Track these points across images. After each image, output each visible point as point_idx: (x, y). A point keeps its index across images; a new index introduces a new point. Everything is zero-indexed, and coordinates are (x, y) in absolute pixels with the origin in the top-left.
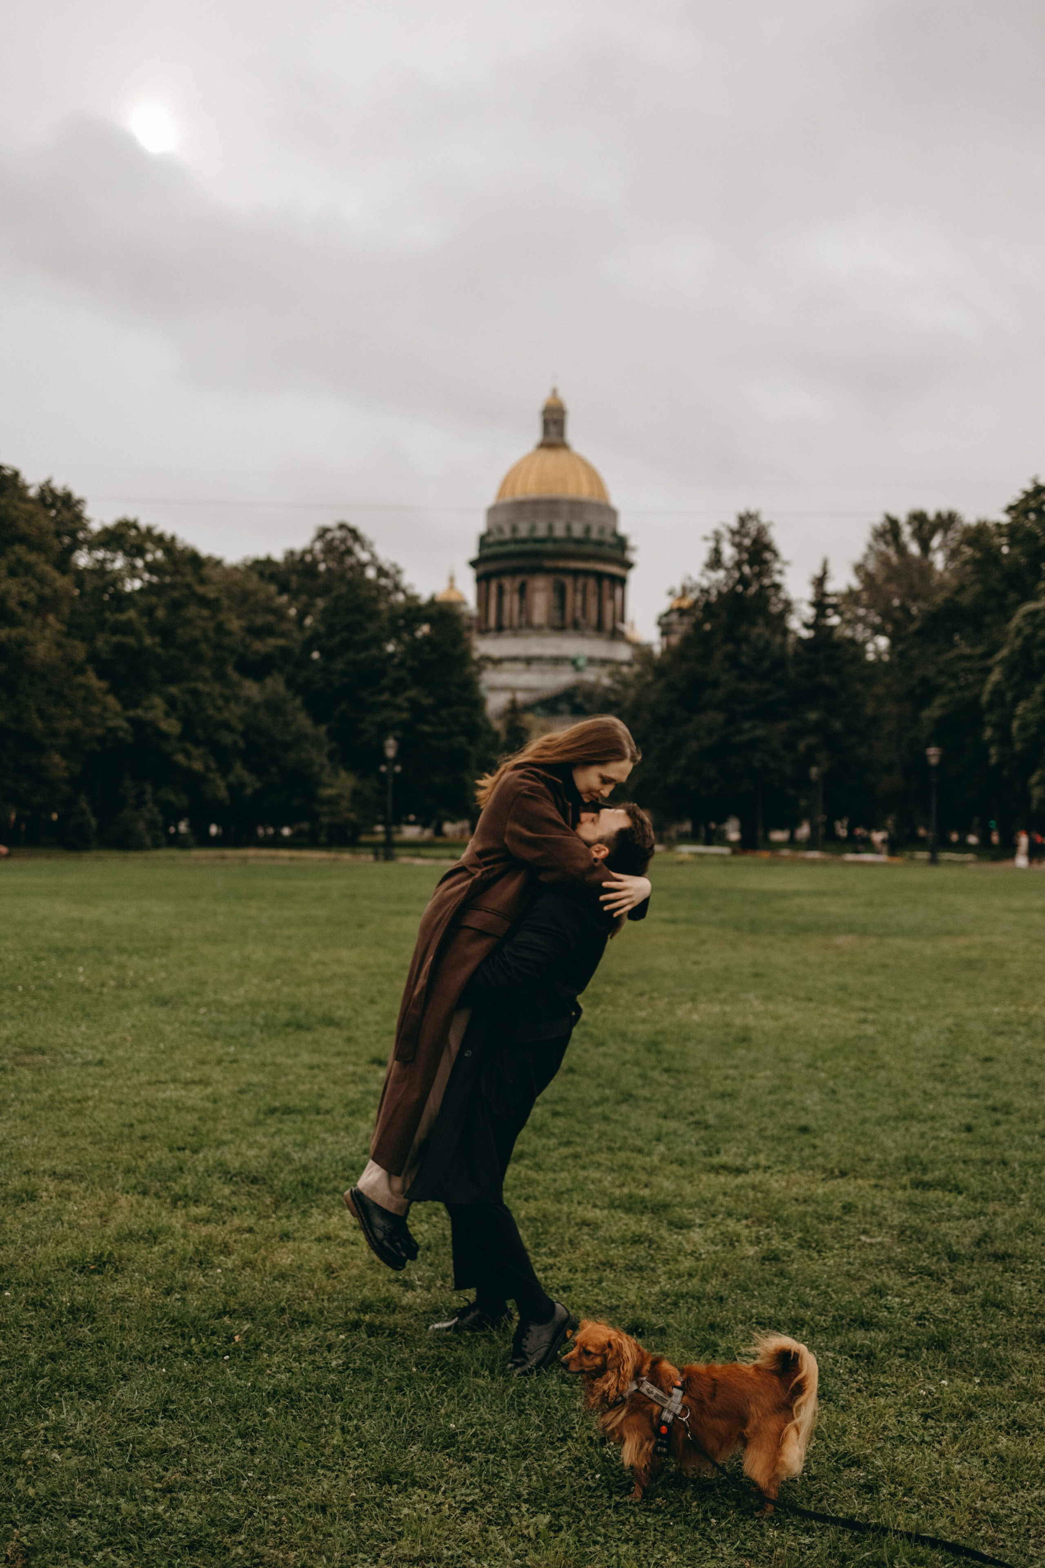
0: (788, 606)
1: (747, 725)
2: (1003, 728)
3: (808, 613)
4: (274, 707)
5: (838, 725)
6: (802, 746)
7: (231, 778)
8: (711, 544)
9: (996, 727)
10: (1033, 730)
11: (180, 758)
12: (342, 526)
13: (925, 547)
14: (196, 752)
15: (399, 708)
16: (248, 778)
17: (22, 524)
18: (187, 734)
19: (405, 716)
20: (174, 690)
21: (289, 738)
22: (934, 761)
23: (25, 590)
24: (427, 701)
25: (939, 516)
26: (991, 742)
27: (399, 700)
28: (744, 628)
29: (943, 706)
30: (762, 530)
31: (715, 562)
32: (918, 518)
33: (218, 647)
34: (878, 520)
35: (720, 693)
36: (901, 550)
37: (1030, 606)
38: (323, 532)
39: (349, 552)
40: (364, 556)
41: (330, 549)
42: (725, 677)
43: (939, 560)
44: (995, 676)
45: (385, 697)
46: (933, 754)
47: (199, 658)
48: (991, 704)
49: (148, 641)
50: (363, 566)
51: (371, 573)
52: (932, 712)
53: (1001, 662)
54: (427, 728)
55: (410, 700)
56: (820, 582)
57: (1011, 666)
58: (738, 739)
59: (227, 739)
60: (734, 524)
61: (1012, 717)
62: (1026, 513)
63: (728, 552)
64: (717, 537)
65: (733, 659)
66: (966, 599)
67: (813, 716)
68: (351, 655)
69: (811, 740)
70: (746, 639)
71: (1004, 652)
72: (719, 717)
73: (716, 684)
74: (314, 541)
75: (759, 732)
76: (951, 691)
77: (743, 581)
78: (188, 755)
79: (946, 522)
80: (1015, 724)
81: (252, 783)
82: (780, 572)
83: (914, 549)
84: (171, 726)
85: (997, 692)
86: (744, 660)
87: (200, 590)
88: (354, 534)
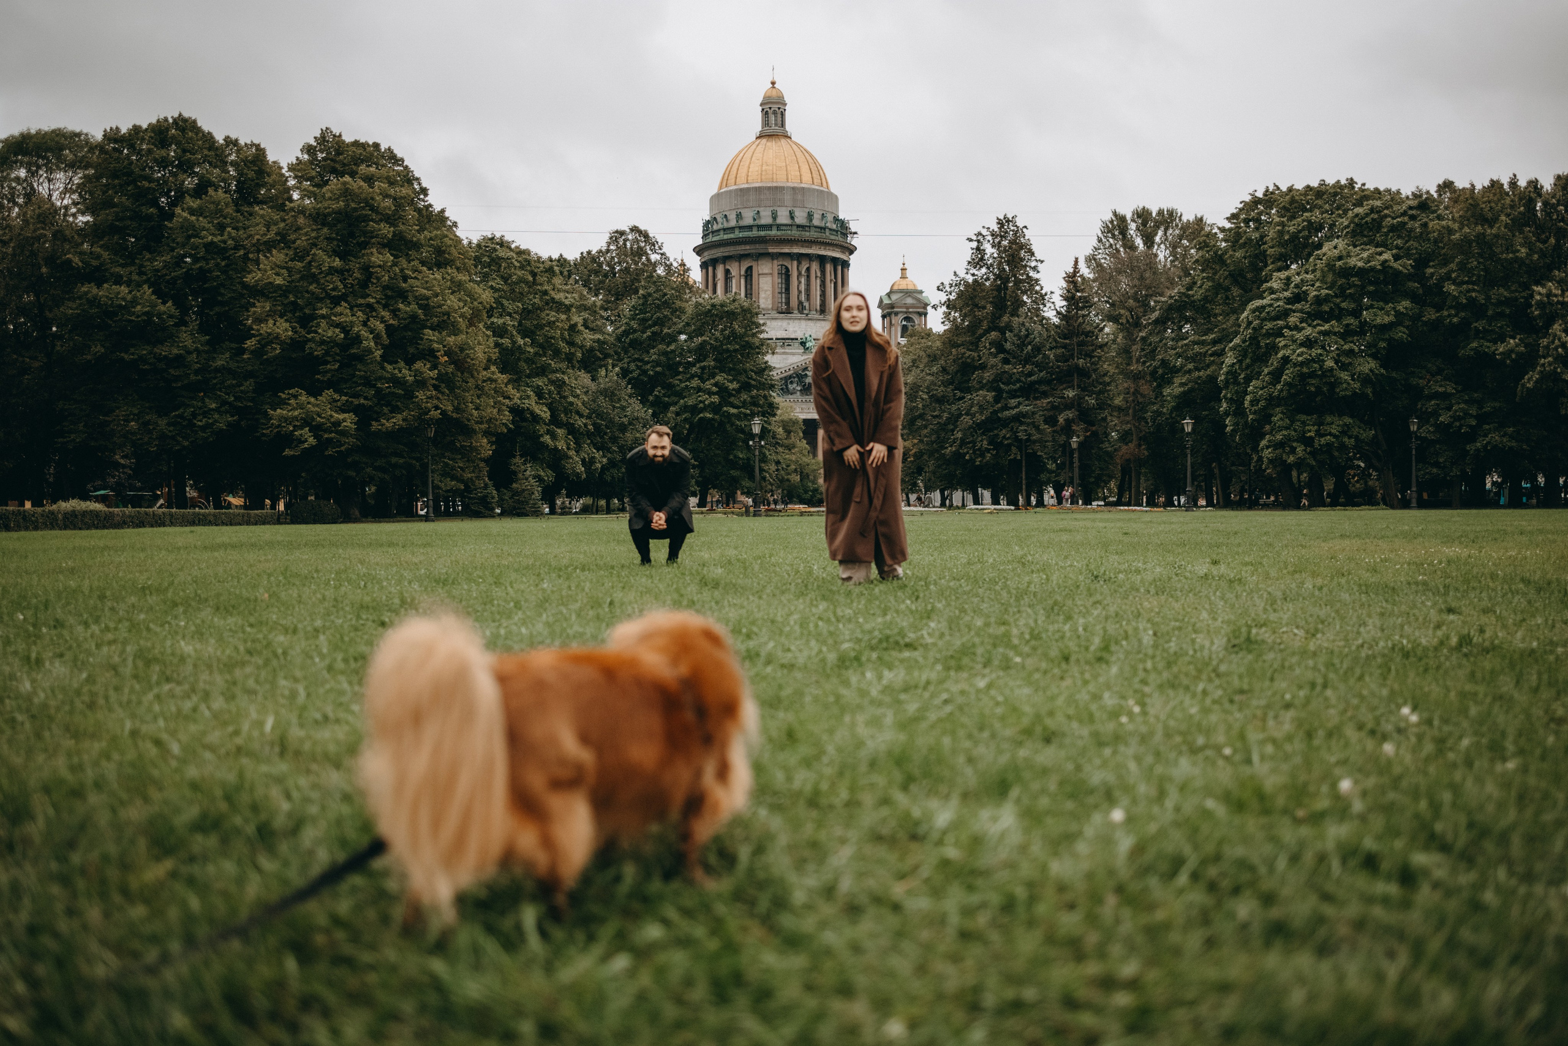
0: (1041, 298)
1: (1013, 402)
2: (1237, 403)
3: (1061, 304)
4: (610, 394)
5: (1091, 401)
6: (1061, 419)
7: (583, 455)
8: (974, 245)
9: (1230, 401)
10: (1262, 403)
11: (547, 439)
12: (635, 229)
13: (1149, 241)
14: (560, 432)
15: (710, 393)
16: (598, 455)
17: (453, 250)
18: (555, 421)
19: (716, 399)
20: (540, 382)
21: (625, 420)
22: (1188, 429)
23: (461, 304)
24: (734, 386)
25: (1160, 212)
26: (1227, 414)
27: (708, 385)
28: (1006, 318)
29: (1182, 385)
30: (1018, 232)
31: (978, 259)
32: (1143, 215)
33: (571, 343)
34: (1108, 216)
35: (988, 375)
36: (1130, 246)
37: (1258, 303)
38: (617, 235)
39: (640, 252)
40: (654, 257)
41: (622, 251)
42: (993, 361)
43: (1162, 254)
44: (1229, 359)
45: (695, 382)
46: (1188, 424)
47: (557, 353)
48: (1227, 383)
49: (521, 342)
50: (655, 265)
51: (660, 271)
52: (1174, 389)
53: (1233, 349)
54: (733, 411)
55: (716, 385)
56: (1072, 278)
57: (1242, 353)
58: (1007, 413)
59: (580, 422)
60: (995, 227)
61: (1246, 393)
62: (1247, 221)
63: (989, 250)
64: (979, 238)
65: (1000, 347)
66: (1197, 294)
67: (1071, 394)
68: (662, 347)
69: (1070, 414)
70: (1009, 327)
71: (1237, 340)
72: (990, 396)
73: (983, 367)
74: (609, 244)
75: (1023, 409)
76: (1189, 371)
77: (1002, 277)
78: (554, 437)
79: (1168, 218)
80: (1248, 398)
81: (601, 460)
82: (1035, 268)
83: (1139, 242)
84: (544, 413)
85: (1232, 374)
86: (1008, 346)
87: (559, 296)
88: (646, 235)
